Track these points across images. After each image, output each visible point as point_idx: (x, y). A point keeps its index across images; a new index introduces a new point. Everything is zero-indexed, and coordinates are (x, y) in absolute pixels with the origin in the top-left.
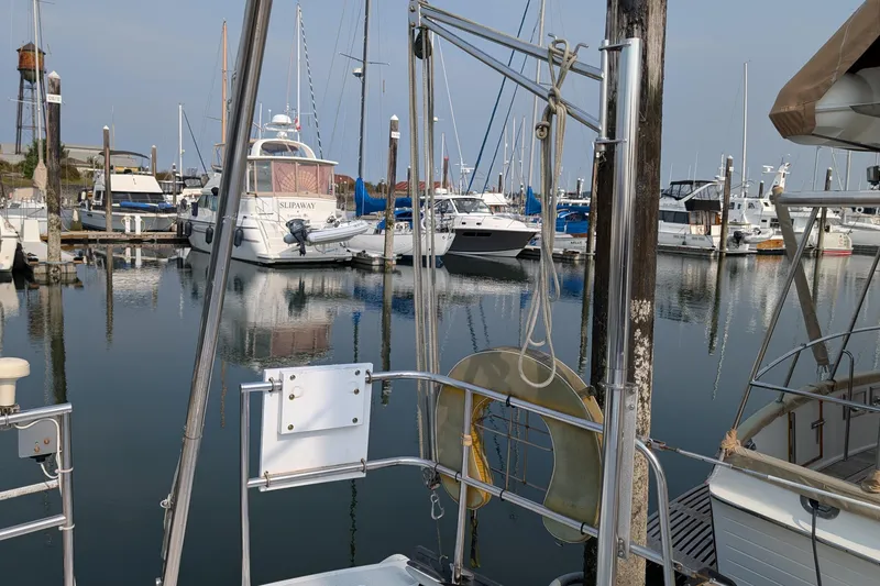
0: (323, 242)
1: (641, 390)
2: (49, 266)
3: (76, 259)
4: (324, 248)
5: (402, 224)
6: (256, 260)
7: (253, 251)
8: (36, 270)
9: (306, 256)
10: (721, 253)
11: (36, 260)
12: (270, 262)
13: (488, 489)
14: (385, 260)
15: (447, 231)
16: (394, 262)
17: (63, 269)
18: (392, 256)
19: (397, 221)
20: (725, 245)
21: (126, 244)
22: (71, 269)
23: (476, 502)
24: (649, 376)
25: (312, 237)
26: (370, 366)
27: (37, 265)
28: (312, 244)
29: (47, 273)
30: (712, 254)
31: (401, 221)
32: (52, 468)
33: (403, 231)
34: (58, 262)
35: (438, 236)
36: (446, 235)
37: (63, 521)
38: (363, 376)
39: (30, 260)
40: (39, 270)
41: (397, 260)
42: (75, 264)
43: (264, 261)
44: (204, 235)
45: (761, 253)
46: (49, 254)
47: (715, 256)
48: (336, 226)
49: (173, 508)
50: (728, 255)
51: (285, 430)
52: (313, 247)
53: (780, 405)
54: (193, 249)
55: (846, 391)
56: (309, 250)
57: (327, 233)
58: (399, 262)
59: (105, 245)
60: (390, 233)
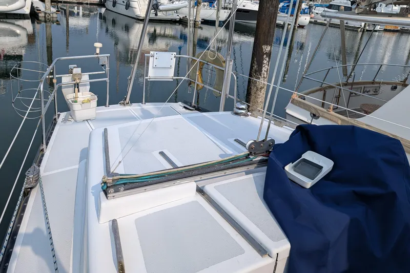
0: (166, 11)
1: (264, 74)
2: (45, 13)
3: (57, 11)
4: (167, 13)
5: (206, 4)
6: (135, 17)
7: (134, 12)
8: (40, 15)
9: (158, 17)
10: (364, 29)
11: (40, 10)
12: (141, 18)
13: (201, 85)
14: (195, 21)
15: (227, 9)
16: (200, 23)
17: (51, 15)
18: (199, 20)
19: (203, 2)
20: (366, 26)
21: (76, 5)
22: (55, 15)
23: (199, 88)
24: (267, 70)
25: (161, 7)
26: (175, 53)
27: (41, 13)
28: (161, 11)
29: (45, 17)
30: (359, 30)
31: (205, 2)
32: (105, 68)
33: (206, 7)
34: (49, 12)
35: (222, 11)
36: (226, 11)
37: (107, 79)
38: (173, 56)
39: (38, 10)
40: (41, 15)
41: (201, 22)
42: (57, 13)
43: (138, 18)
44: (112, 3)
45: (386, 30)
46: (46, 8)
47: (361, 31)
48: (173, 3)
49: (131, 79)
50: (367, 31)
51: (154, 66)
52: (161, 12)
53: (321, 88)
54: (107, 9)
55: (350, 87)
56: (159, 14)
57: (168, 6)
58: (202, 23)
59: (65, 4)
60: (199, 7)
